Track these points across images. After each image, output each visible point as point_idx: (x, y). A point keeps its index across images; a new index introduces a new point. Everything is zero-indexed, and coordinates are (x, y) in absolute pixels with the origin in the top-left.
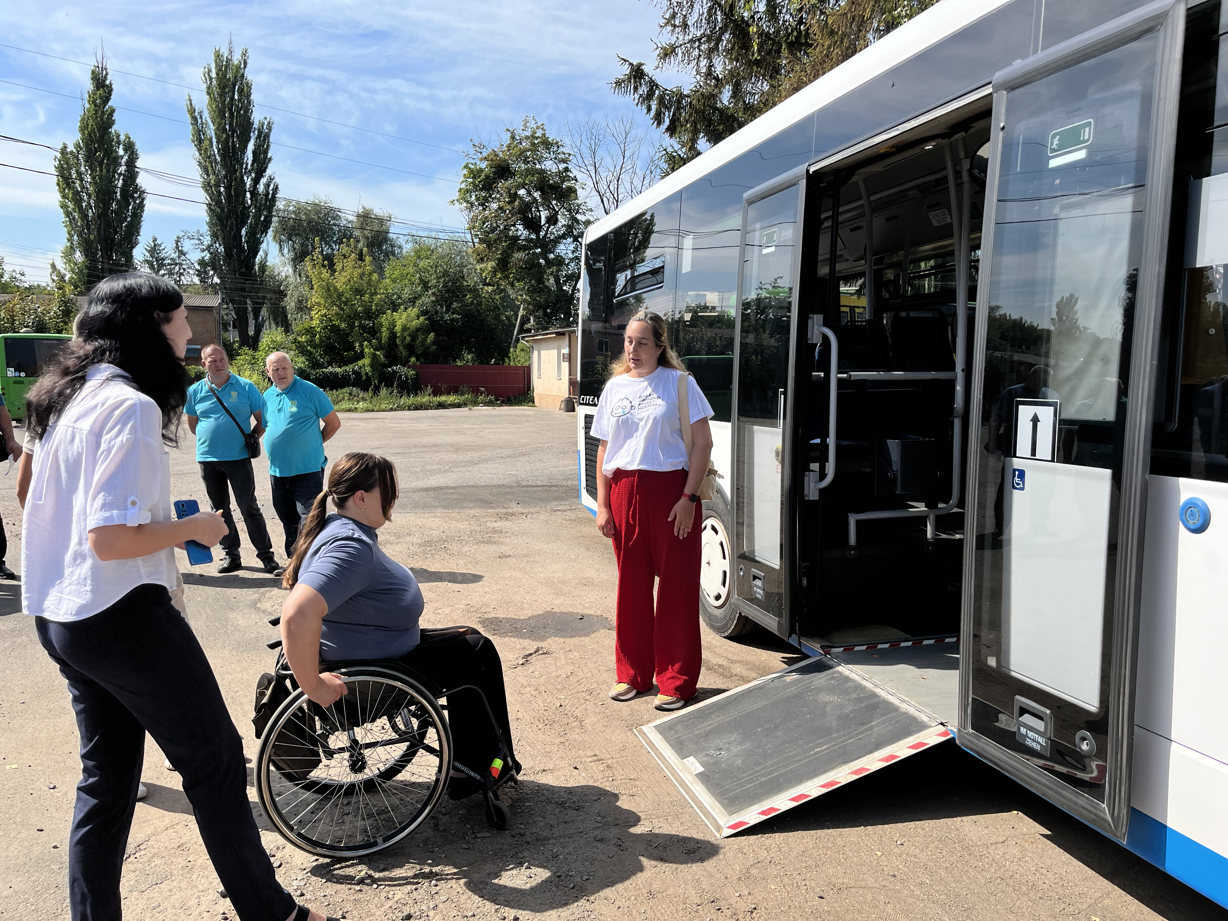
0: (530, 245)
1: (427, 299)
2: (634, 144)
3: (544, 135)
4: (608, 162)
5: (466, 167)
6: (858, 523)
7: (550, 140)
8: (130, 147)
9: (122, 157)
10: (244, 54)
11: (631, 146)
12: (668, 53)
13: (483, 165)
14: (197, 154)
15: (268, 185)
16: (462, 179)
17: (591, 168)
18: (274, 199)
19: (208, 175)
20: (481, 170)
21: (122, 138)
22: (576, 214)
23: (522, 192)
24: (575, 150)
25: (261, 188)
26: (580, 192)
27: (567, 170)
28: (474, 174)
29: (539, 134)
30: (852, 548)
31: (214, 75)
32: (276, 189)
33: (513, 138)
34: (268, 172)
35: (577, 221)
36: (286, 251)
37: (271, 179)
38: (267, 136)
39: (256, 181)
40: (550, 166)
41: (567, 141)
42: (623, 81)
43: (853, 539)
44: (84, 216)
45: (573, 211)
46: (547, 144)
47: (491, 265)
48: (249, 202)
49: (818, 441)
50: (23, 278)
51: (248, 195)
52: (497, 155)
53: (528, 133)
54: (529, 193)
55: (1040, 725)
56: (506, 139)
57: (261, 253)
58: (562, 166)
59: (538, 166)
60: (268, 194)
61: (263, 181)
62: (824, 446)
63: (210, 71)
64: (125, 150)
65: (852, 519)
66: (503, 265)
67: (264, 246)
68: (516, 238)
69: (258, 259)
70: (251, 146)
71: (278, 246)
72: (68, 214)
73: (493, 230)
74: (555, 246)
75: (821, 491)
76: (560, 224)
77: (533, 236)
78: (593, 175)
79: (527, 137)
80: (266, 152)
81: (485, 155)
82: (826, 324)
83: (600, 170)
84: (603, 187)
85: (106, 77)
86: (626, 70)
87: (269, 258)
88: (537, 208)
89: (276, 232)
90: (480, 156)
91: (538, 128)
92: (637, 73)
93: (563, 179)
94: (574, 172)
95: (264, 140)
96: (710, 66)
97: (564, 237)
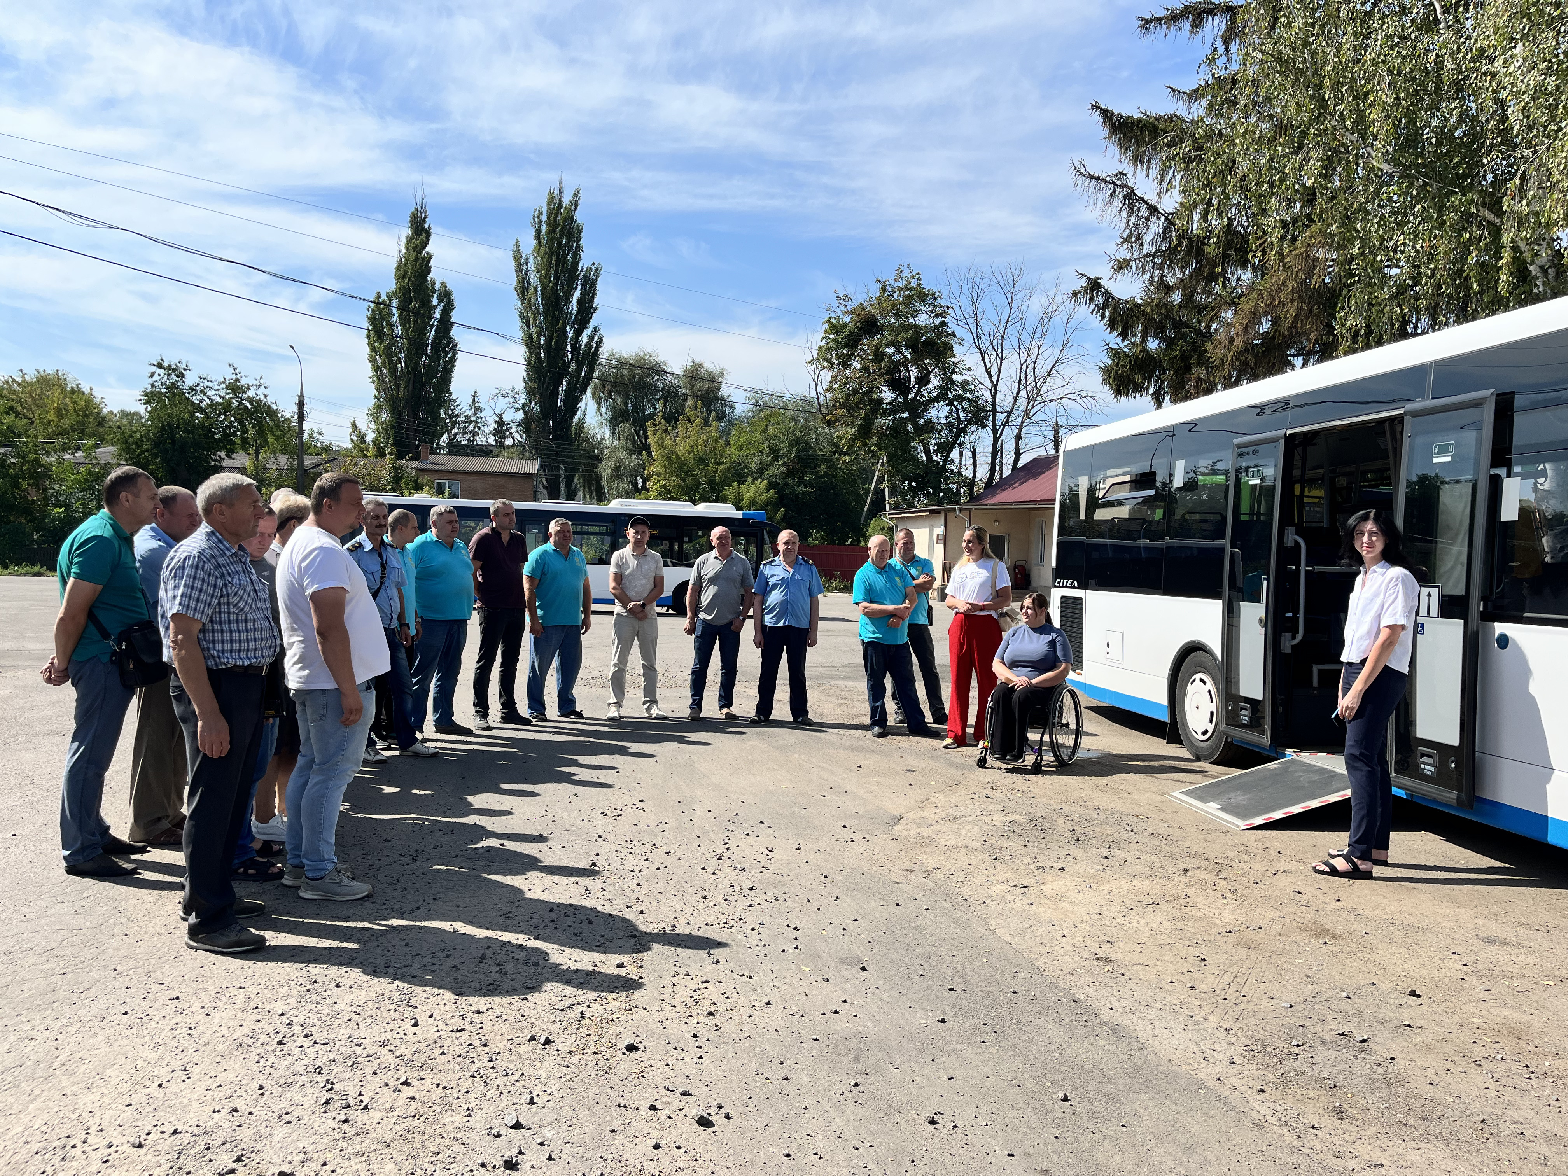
0: (895, 408)
1: (778, 469)
2: (1023, 293)
3: (919, 285)
4: (991, 315)
5: (828, 321)
6: (1320, 672)
7: (926, 290)
8: (446, 297)
9: (436, 307)
10: (577, 194)
11: (1019, 296)
12: (1122, 265)
13: (847, 319)
14: (519, 303)
15: (591, 338)
16: (823, 335)
17: (971, 321)
18: (596, 354)
19: (528, 327)
20: (845, 325)
21: (437, 286)
22: (952, 373)
23: (890, 350)
24: (954, 301)
25: (584, 339)
26: (957, 349)
27: (943, 324)
28: (835, 328)
29: (914, 283)
30: (1315, 689)
31: (544, 218)
32: (601, 341)
33: (884, 289)
34: (592, 324)
35: (953, 382)
36: (604, 410)
37: (596, 331)
38: (593, 284)
39: (578, 333)
40: (923, 319)
41: (945, 293)
42: (1080, 292)
43: (1315, 683)
44: (393, 370)
45: (948, 371)
46: (923, 296)
47: (851, 431)
48: (570, 356)
49: (1290, 615)
50: (320, 437)
51: (569, 348)
52: (864, 309)
53: (902, 283)
54: (898, 351)
55: (1431, 761)
56: (875, 291)
57: (579, 414)
58: (938, 320)
59: (912, 321)
60: (591, 347)
61: (587, 333)
62: (1296, 619)
63: (540, 214)
64: (440, 300)
65: (1316, 669)
66: (865, 431)
67: (582, 405)
68: (880, 401)
69: (576, 419)
70: (577, 294)
71: (596, 406)
72: (377, 369)
73: (855, 391)
74: (925, 411)
75: (1294, 647)
76: (931, 385)
77: (901, 399)
78: (974, 331)
79: (900, 289)
80: (592, 300)
81: (849, 308)
82: (1297, 534)
83: (982, 323)
84: (985, 343)
85: (424, 220)
86: (1083, 282)
87: (587, 419)
88: (907, 367)
89: (595, 388)
90: (843, 308)
91: (913, 277)
92: (1094, 285)
93: (940, 335)
94: (953, 327)
95: (591, 287)
96: (1162, 276)
97: (937, 399)
